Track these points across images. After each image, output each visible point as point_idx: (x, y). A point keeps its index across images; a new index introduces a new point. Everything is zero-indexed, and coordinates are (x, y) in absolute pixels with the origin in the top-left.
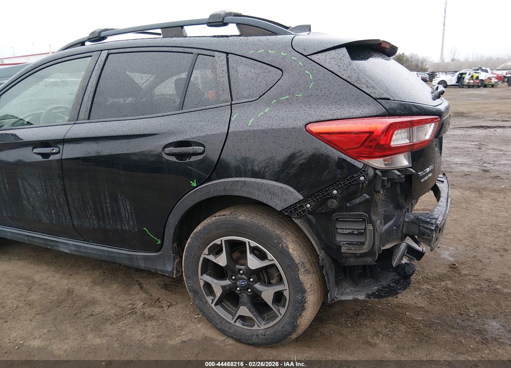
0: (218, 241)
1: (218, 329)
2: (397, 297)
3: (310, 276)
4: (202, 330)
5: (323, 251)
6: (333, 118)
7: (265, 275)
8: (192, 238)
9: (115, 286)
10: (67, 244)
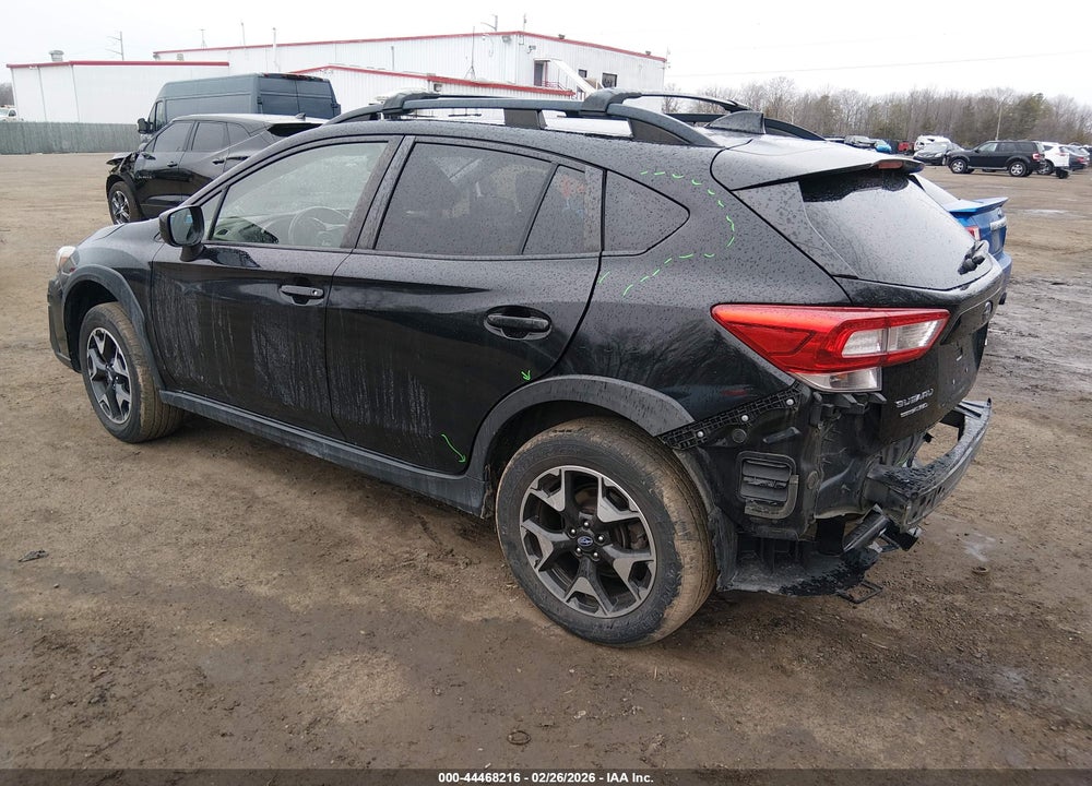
0: (555, 471)
1: (539, 608)
2: (854, 608)
3: (692, 544)
4: (515, 607)
5: (717, 508)
6: (758, 301)
7: (623, 534)
8: (516, 460)
9: (383, 521)
10: (319, 444)
